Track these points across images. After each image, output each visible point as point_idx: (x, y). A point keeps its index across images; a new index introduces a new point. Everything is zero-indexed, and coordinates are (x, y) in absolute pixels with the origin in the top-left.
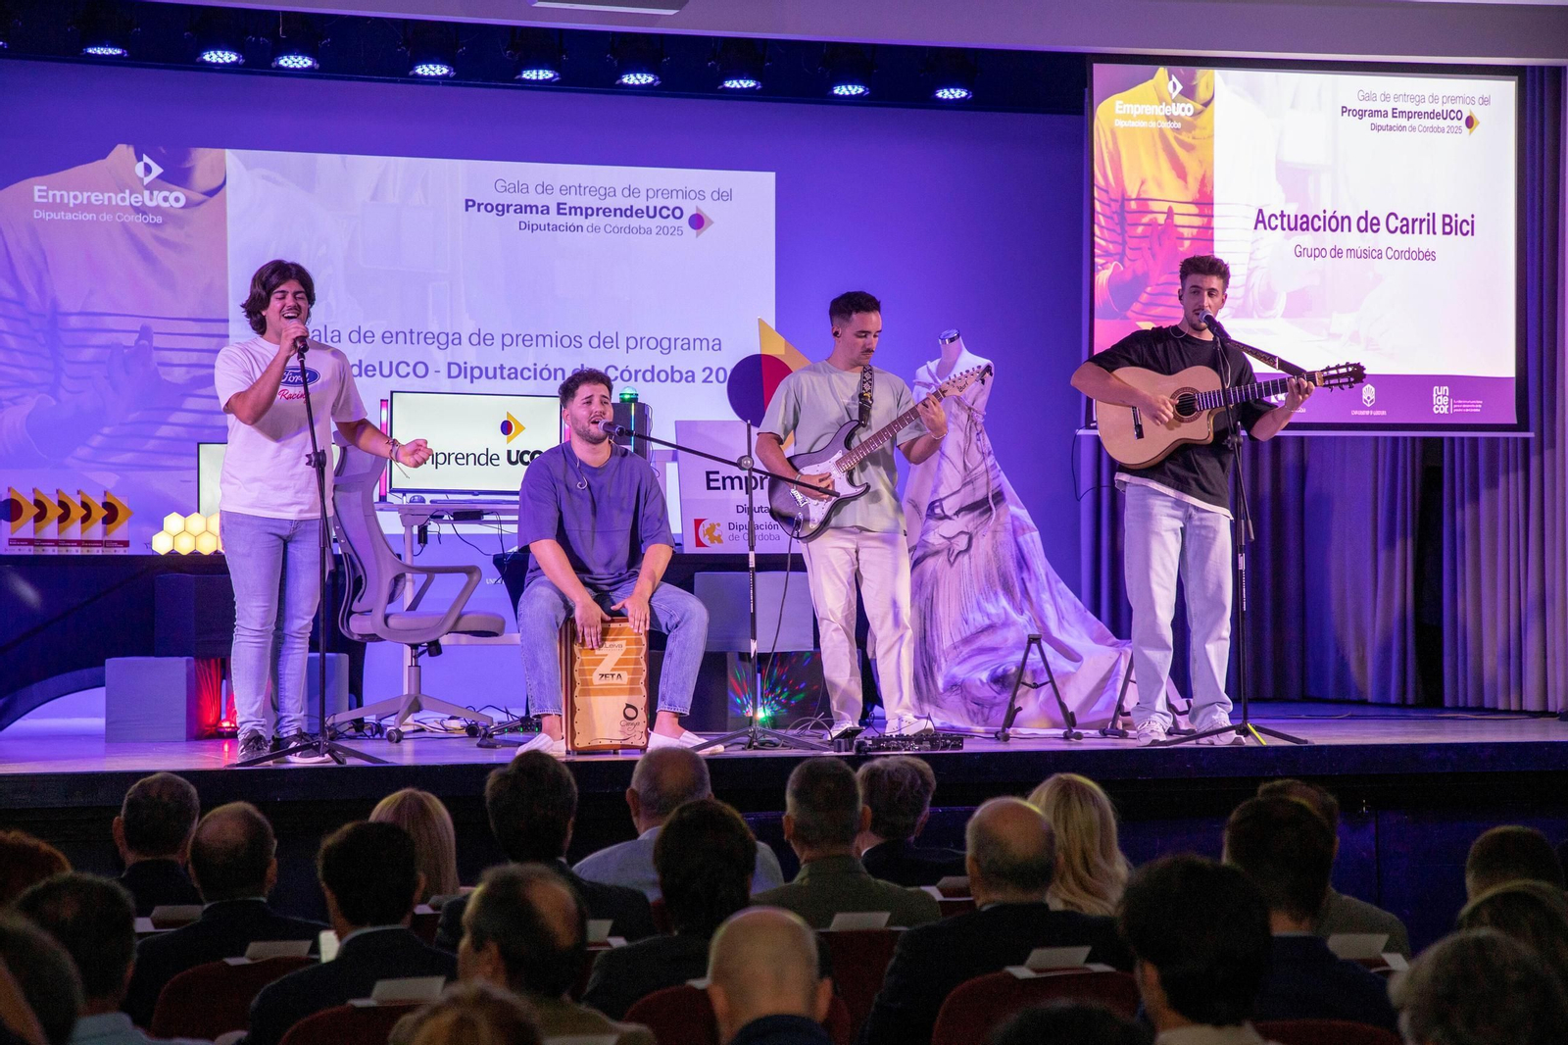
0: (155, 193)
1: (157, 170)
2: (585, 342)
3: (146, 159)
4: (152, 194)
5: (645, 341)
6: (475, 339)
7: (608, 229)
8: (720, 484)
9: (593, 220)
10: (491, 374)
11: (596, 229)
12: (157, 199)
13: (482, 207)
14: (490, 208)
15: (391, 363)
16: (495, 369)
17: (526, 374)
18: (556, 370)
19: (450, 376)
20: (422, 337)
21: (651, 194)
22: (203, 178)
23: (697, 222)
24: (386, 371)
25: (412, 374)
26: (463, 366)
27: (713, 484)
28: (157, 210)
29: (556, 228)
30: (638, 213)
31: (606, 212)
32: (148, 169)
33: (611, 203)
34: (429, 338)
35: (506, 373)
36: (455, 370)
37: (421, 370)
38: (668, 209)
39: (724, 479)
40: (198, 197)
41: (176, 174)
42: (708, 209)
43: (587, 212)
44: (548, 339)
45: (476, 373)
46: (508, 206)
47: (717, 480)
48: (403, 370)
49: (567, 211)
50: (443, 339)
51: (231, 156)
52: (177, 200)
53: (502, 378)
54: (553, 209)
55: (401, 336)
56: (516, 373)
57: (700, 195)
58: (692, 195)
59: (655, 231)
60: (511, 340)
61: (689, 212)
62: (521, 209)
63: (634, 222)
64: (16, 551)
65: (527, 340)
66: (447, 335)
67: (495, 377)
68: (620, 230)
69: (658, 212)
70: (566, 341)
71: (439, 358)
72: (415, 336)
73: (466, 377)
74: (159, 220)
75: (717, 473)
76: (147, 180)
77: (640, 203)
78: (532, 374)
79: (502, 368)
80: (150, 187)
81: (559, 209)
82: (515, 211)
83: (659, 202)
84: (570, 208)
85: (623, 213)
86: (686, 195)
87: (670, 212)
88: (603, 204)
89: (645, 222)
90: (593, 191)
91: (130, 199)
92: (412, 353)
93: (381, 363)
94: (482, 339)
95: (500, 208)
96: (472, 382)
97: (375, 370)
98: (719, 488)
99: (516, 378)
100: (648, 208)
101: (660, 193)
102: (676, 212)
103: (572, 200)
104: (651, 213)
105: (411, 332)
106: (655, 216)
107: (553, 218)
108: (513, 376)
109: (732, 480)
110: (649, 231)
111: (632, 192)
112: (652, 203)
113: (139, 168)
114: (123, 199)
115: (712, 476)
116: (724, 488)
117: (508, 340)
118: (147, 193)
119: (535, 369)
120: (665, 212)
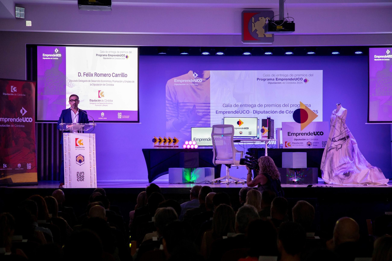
0: (197, 79)
1: (197, 75)
2: (282, 106)
3: (195, 73)
4: (196, 80)
5: (294, 105)
6: (259, 106)
7: (287, 83)
8: (291, 135)
9: (284, 81)
10: (262, 112)
11: (284, 83)
12: (197, 81)
13: (260, 80)
14: (262, 80)
15: (242, 111)
16: (263, 111)
17: (269, 112)
18: (275, 112)
19: (254, 113)
20: (248, 105)
21: (296, 75)
22: (206, 76)
23: (306, 81)
24: (241, 112)
25: (246, 113)
26: (256, 111)
27: (289, 135)
28: (197, 83)
29: (276, 83)
30: (293, 79)
31: (286, 79)
32: (195, 75)
33: (287, 78)
34: (249, 106)
35: (265, 112)
36: (255, 112)
37: (248, 112)
38: (299, 78)
39: (292, 134)
40: (205, 80)
41: (201, 76)
42: (307, 78)
43: (282, 80)
44: (274, 105)
45: (259, 112)
46: (266, 79)
47: (290, 134)
48: (244, 112)
49: (278, 80)
50: (252, 106)
51: (211, 72)
52: (201, 80)
53: (264, 113)
54: (275, 79)
55: (244, 105)
56: (267, 112)
57: (306, 75)
58: (305, 75)
59: (296, 83)
60: (266, 106)
61: (304, 79)
62: (268, 80)
63: (292, 81)
64: (155, 148)
65: (269, 106)
66: (253, 105)
67: (263, 113)
68: (289, 83)
69: (297, 79)
70: (278, 106)
71: (251, 110)
72: (247, 105)
73: (257, 113)
74: (197, 84)
75: (290, 132)
76: (195, 77)
77: (293, 78)
78: (270, 112)
79: (264, 111)
80: (196, 78)
81: (276, 79)
82: (267, 80)
83: (297, 77)
84: (279, 79)
85: (290, 79)
86: (303, 75)
87: (300, 79)
88: (286, 78)
89: (294, 81)
90: (283, 75)
91: (193, 81)
92: (246, 109)
93: (240, 111)
94: (260, 106)
95: (264, 80)
96: (258, 114)
97: (239, 112)
98: (290, 135)
99: (267, 113)
100: (295, 78)
101: (298, 75)
102: (301, 79)
103: (279, 77)
104: (296, 79)
105: (246, 105)
106: (296, 80)
107: (275, 81)
108: (266, 113)
109: (293, 134)
110: (295, 83)
111: (292, 75)
112: (296, 77)
113: (194, 75)
114: (191, 81)
115: (289, 133)
116: (292, 135)
117: (265, 106)
118: (195, 79)
119: (271, 111)
120: (299, 79)
